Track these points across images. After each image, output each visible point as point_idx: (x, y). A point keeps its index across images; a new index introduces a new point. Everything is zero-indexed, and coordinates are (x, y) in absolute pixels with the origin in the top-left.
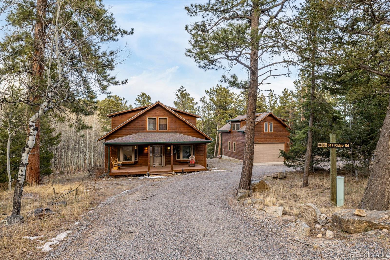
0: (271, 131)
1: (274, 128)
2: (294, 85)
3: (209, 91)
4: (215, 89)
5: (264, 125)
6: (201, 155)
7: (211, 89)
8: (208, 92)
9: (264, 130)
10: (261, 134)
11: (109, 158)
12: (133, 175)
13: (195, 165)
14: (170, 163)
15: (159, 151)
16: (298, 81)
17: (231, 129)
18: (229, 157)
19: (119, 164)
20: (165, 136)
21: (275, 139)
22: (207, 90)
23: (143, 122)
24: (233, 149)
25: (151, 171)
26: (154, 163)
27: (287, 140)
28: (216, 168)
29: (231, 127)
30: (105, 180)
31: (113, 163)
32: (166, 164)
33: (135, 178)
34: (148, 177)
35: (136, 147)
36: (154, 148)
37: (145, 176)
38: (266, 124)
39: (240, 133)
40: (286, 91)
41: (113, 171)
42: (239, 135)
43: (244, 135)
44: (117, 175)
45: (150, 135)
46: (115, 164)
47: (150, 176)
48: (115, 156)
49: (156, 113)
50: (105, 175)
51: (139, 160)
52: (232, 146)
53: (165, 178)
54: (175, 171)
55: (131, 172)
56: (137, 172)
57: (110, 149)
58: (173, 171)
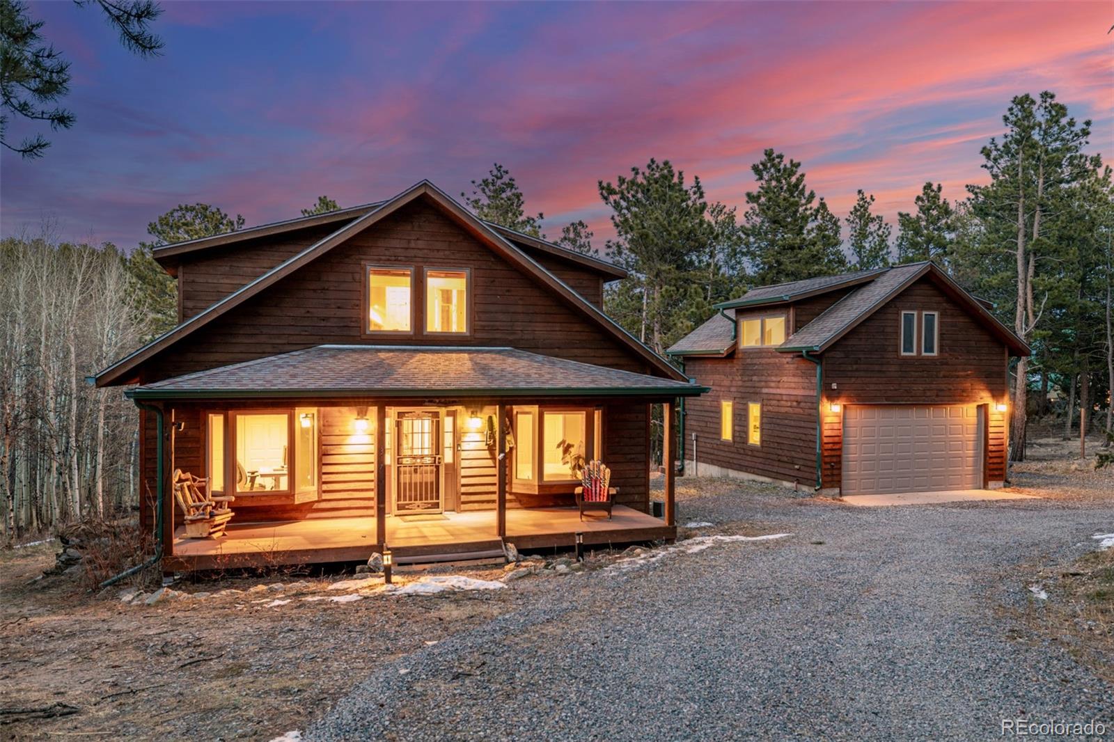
0: (929, 348)
1: (941, 335)
2: (983, 160)
3: (615, 185)
4: (640, 179)
5: (897, 321)
6: (632, 461)
7: (622, 181)
8: (611, 191)
9: (897, 346)
10: (888, 363)
11: (159, 479)
12: (296, 566)
13: (609, 512)
14: (482, 502)
15: (427, 440)
16: (1000, 143)
17: (736, 344)
18: (725, 471)
19: (219, 505)
20: (458, 360)
21: (943, 387)
22: (604, 184)
23: (344, 286)
24: (746, 433)
25: (391, 543)
26: (399, 499)
27: (997, 394)
28: (704, 524)
29: (736, 336)
30: (130, 602)
31: (186, 501)
32: (463, 507)
33: (313, 593)
34: (390, 587)
35: (306, 418)
36: (399, 424)
37: (362, 571)
38: (909, 319)
39: (787, 359)
40: (930, 196)
41: (183, 547)
42: (780, 367)
43: (811, 365)
44: (203, 567)
45: (382, 355)
46: (197, 508)
47: (394, 578)
48: (198, 467)
49: (413, 245)
50: (139, 570)
51: (325, 487)
52: (740, 419)
53: (494, 590)
54: (517, 540)
55: (285, 552)
56: (316, 551)
57: (166, 426)
58: (506, 540)
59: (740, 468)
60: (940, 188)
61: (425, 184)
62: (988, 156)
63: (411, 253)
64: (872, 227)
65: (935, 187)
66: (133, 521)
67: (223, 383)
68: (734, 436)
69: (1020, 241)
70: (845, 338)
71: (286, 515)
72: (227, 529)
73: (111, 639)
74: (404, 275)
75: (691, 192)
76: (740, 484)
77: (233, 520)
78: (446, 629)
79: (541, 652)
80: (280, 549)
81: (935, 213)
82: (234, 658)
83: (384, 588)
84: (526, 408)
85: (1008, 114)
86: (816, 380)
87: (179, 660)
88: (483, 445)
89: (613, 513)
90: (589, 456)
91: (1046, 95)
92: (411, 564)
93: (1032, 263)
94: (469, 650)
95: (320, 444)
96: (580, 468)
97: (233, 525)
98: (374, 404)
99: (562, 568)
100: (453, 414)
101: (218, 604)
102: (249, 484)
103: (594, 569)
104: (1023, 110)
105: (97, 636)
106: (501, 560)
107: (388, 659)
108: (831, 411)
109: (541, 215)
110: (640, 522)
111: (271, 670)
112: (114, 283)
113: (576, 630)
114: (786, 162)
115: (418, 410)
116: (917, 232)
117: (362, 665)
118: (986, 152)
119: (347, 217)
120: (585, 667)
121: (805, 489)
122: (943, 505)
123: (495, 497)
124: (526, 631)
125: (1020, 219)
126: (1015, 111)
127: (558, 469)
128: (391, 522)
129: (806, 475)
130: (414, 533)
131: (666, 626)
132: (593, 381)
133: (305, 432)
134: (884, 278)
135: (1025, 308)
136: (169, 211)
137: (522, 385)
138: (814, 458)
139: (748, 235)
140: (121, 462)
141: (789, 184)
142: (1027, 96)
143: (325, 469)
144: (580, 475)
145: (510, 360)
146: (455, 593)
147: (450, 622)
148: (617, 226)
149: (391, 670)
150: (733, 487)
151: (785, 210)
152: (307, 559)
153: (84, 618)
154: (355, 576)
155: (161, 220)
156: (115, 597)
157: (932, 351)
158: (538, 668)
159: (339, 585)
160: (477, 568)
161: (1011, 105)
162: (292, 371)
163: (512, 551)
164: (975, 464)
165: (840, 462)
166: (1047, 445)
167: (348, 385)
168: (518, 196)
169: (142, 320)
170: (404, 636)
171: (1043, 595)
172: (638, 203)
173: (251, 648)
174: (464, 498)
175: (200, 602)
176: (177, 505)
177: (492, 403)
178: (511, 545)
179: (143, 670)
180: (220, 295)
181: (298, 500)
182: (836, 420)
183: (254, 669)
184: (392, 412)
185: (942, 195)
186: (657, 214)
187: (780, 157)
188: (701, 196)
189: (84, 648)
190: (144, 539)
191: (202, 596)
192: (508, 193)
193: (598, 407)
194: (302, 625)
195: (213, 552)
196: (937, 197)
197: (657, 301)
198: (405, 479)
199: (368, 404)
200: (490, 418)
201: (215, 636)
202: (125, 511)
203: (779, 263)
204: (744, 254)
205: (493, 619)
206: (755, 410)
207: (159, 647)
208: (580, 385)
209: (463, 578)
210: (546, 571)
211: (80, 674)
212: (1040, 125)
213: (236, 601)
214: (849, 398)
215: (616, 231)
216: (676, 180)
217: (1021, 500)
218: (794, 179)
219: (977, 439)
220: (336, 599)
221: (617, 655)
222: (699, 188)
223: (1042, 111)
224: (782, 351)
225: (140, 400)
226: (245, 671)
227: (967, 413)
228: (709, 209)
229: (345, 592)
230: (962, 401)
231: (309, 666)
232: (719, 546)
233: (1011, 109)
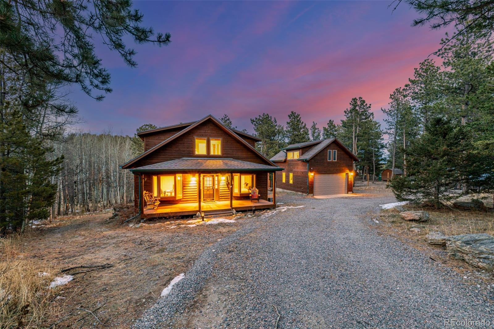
0: (335, 159)
1: (337, 156)
3: (255, 120)
4: (261, 118)
5: (327, 152)
6: (263, 188)
7: (256, 119)
8: (254, 121)
9: (327, 159)
10: (325, 163)
11: (139, 193)
12: (177, 216)
13: (258, 200)
14: (225, 198)
15: (211, 183)
16: (349, 110)
17: (286, 159)
18: (283, 190)
19: (156, 200)
20: (219, 162)
21: (338, 169)
22: (252, 119)
23: (189, 142)
24: (289, 180)
25: (202, 210)
26: (204, 198)
27: (351, 170)
28: (281, 203)
29: (286, 157)
30: (132, 227)
31: (147, 199)
32: (220, 200)
33: (183, 224)
34: (204, 222)
35: (179, 177)
36: (203, 179)
37: (195, 217)
38: (330, 152)
39: (300, 162)
40: (331, 123)
41: (146, 212)
42: (297, 164)
43: (306, 164)
44: (152, 217)
45: (199, 160)
46: (150, 201)
47: (205, 219)
48: (150, 190)
49: (207, 132)
50: (135, 218)
51: (184, 195)
52: (287, 177)
53: (233, 223)
54: (235, 208)
55: (174, 212)
56: (183, 212)
57: (141, 179)
58: (233, 208)
59: (287, 189)
60: (333, 121)
61: (210, 116)
62: (346, 113)
63: (206, 134)
64: (316, 131)
65: (332, 121)
66: (133, 204)
67: (157, 167)
68: (286, 181)
69: (354, 134)
70: (314, 157)
71: (174, 203)
72: (158, 206)
73: (126, 239)
74: (204, 140)
75: (273, 122)
76: (288, 193)
77: (160, 204)
78: (223, 235)
79: (252, 243)
80: (173, 212)
81: (332, 127)
82: (162, 246)
83: (202, 223)
84: (236, 174)
85: (351, 103)
86: (307, 167)
87: (145, 246)
88: (225, 184)
89: (259, 201)
90: (252, 187)
91: (360, 98)
92: (208, 215)
93: (356, 139)
94: (231, 242)
95: (183, 184)
96: (250, 189)
97: (159, 205)
98: (198, 173)
99: (250, 216)
100: (218, 176)
101: (156, 227)
102: (164, 194)
103: (259, 216)
104: (354, 101)
105: (121, 238)
106: (232, 214)
107: (208, 246)
108: (311, 175)
109: (236, 127)
110: (265, 203)
111: (173, 250)
112: (128, 145)
113: (260, 235)
114: (296, 114)
115: (209, 175)
116: (328, 132)
117: (200, 248)
118: (345, 112)
119: (189, 125)
120: (267, 247)
121: (304, 194)
122: (339, 198)
123: (230, 197)
124: (246, 236)
125: (354, 128)
126: (353, 102)
127: (245, 190)
128: (202, 204)
129: (305, 191)
130: (208, 207)
131: (284, 233)
132: (255, 167)
133: (179, 180)
134: (324, 142)
135: (355, 150)
136: (142, 126)
137: (237, 168)
138: (307, 187)
139: (287, 132)
140: (131, 189)
141: (297, 120)
142: (356, 98)
143: (184, 190)
144: (250, 191)
145: (233, 162)
146: (222, 224)
147: (223, 233)
148: (255, 130)
149: (209, 250)
150: (286, 194)
151: (296, 126)
152: (181, 214)
153: (118, 232)
154: (193, 219)
155: (140, 128)
156: (128, 225)
157: (335, 160)
158: (253, 248)
159: (190, 222)
160: (225, 216)
161: (352, 100)
162: (176, 164)
163: (234, 211)
164: (345, 188)
165: (313, 188)
166: (358, 183)
167: (190, 168)
168: (231, 122)
169: (135, 153)
170: (211, 238)
171: (377, 222)
172: (260, 124)
173: (167, 242)
174: (220, 197)
175: (151, 227)
176: (145, 200)
177: (228, 173)
178: (234, 210)
179: (134, 250)
180: (156, 145)
181: (177, 199)
182: (312, 177)
183: (168, 249)
184: (202, 175)
185: (334, 123)
186: (265, 127)
187: (295, 113)
188: (276, 122)
189: (117, 242)
190: (136, 210)
191: (152, 225)
192: (228, 121)
193: (255, 174)
194: (181, 234)
195: (155, 213)
196: (332, 123)
197: (265, 148)
198: (205, 193)
199: (196, 173)
200: (227, 177)
201: (156, 238)
202: (132, 201)
203: (295, 139)
204: (286, 137)
205: (235, 232)
206: (291, 175)
207: (139, 242)
208: (252, 168)
209: (223, 219)
210: (245, 217)
211: (115, 252)
212: (359, 105)
213: (161, 226)
214: (315, 172)
215: (255, 131)
216: (270, 118)
217: (357, 196)
218: (298, 119)
219: (346, 182)
220: (189, 226)
221: (275, 243)
222: (275, 120)
223: (359, 102)
224: (299, 160)
225: (134, 172)
226: (165, 250)
227: (343, 175)
228: (277, 126)
229: (191, 224)
230: (343, 172)
231: (184, 249)
232: (288, 210)
233: (351, 101)
